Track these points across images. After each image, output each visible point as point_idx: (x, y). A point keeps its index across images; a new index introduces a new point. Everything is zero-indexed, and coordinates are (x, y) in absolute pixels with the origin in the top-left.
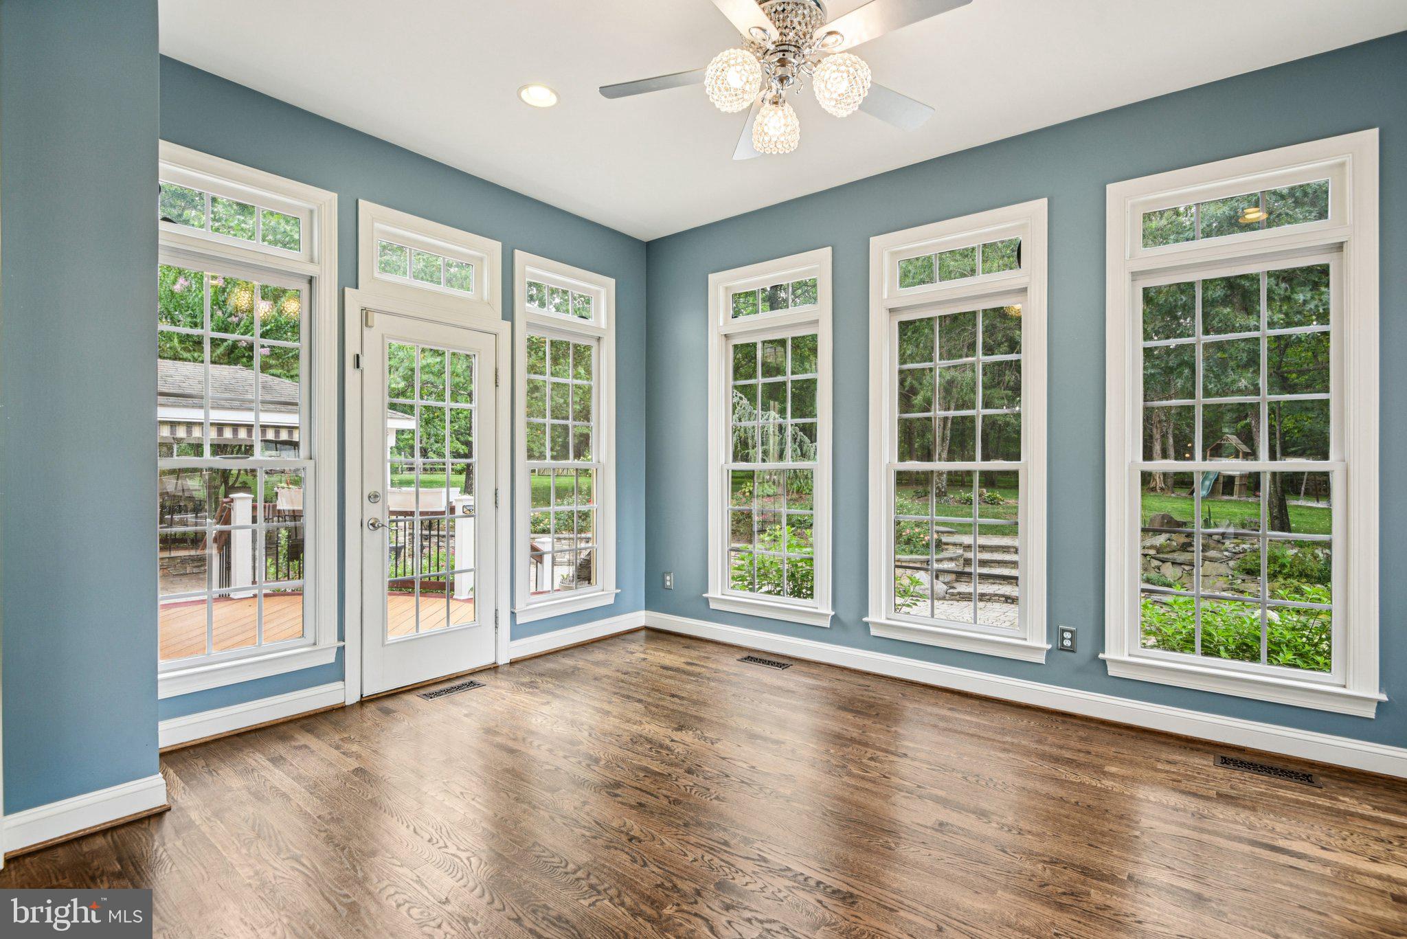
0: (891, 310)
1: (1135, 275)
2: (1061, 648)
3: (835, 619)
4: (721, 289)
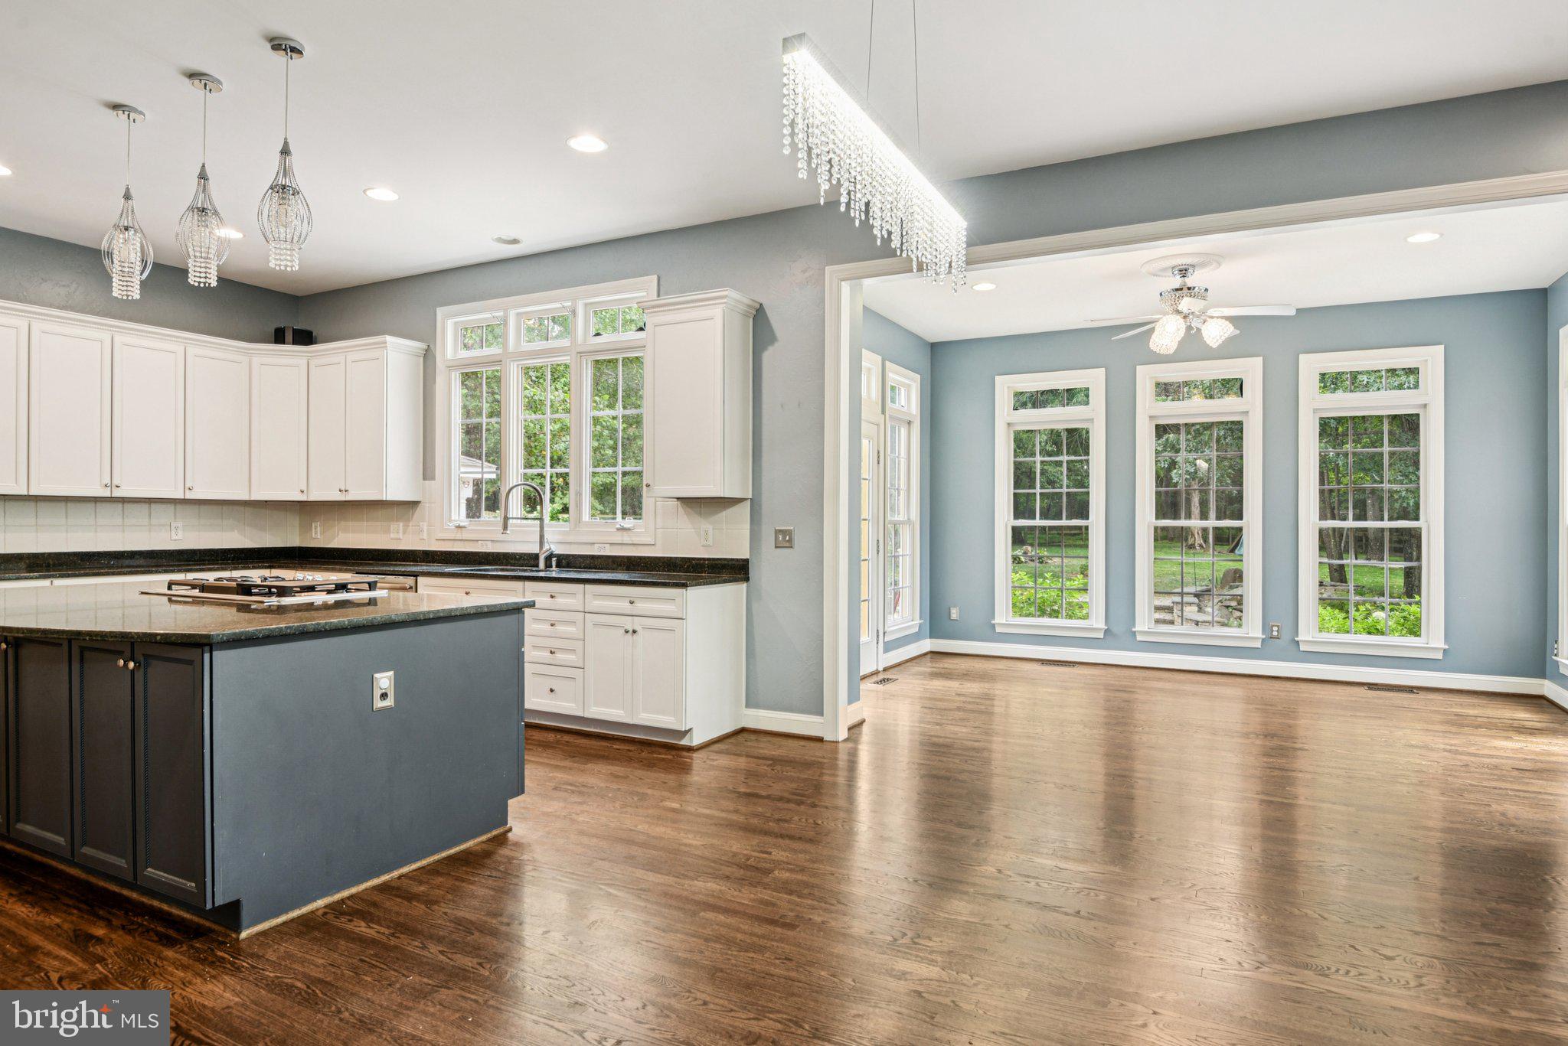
0: (1150, 417)
1: (1315, 411)
2: (1269, 638)
3: (1106, 631)
4: (1006, 388)
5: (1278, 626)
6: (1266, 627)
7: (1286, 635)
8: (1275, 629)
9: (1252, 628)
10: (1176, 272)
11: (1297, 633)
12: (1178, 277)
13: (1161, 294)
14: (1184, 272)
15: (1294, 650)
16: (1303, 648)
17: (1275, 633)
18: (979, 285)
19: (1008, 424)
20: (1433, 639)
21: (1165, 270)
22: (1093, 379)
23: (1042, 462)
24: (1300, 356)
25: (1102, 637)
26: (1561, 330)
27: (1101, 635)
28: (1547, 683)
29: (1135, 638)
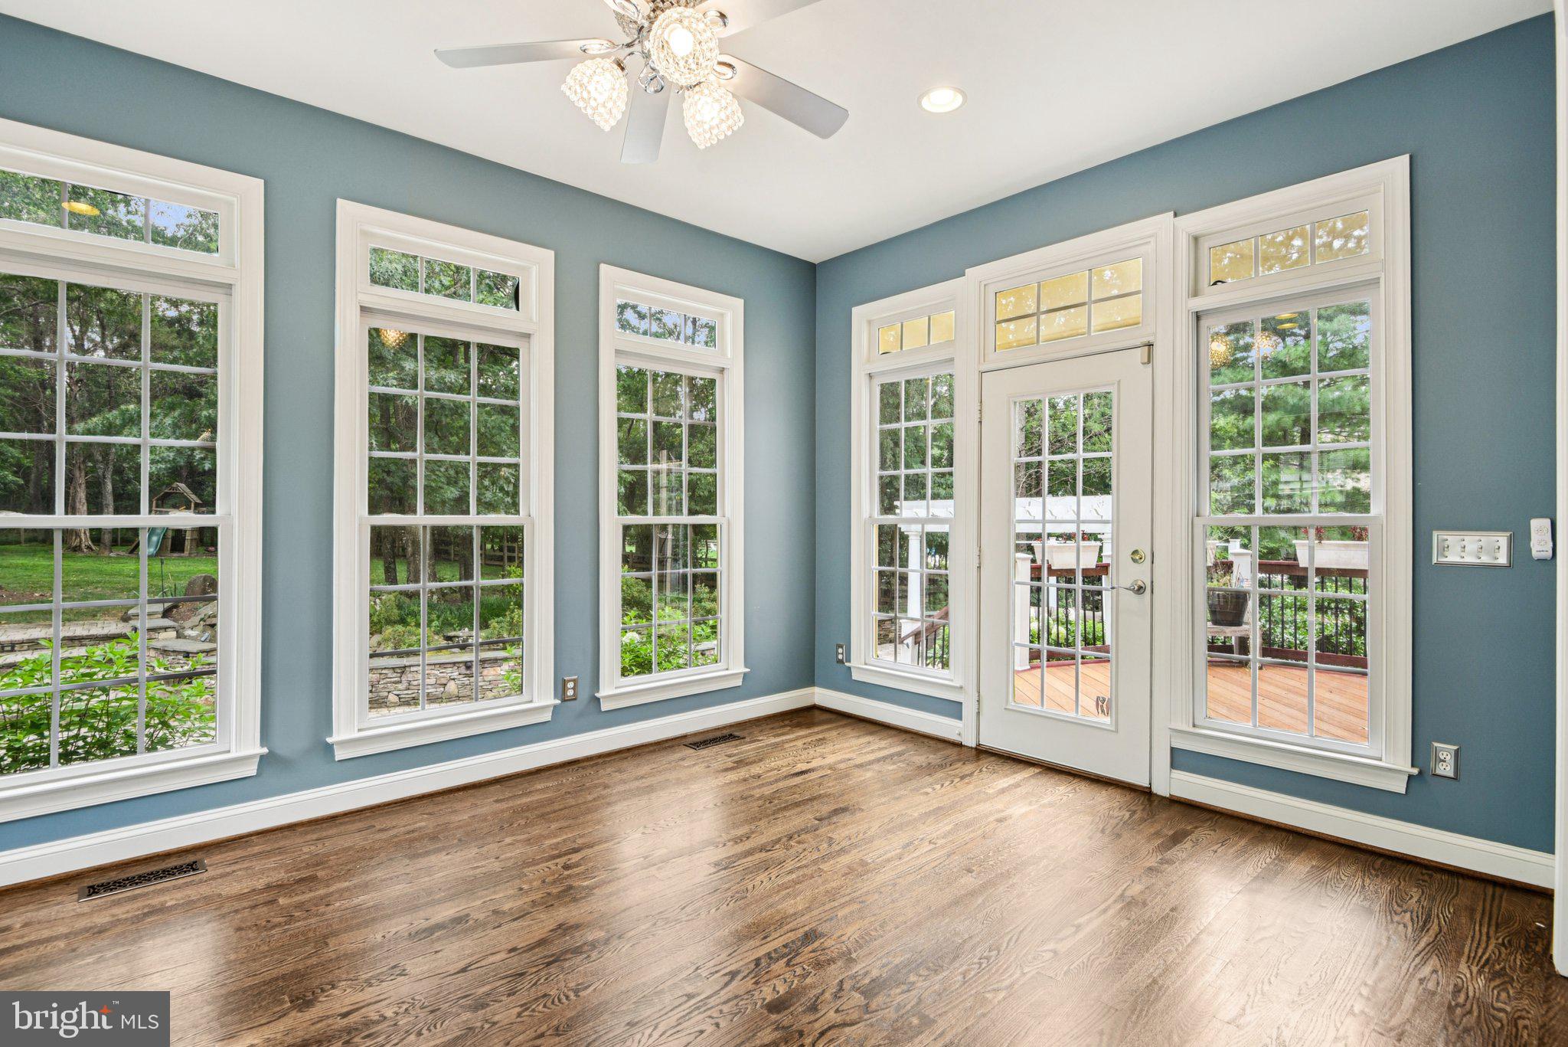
5: (574, 681)
6: (560, 687)
7: (584, 695)
8: (571, 685)
9: (541, 694)
11: (597, 687)
15: (597, 713)
16: (605, 706)
17: (570, 693)
20: (731, 661)
22: (242, 198)
24: (602, 265)
25: (254, 773)
26: (854, 310)
27: (251, 770)
28: (817, 690)
29: (333, 756)
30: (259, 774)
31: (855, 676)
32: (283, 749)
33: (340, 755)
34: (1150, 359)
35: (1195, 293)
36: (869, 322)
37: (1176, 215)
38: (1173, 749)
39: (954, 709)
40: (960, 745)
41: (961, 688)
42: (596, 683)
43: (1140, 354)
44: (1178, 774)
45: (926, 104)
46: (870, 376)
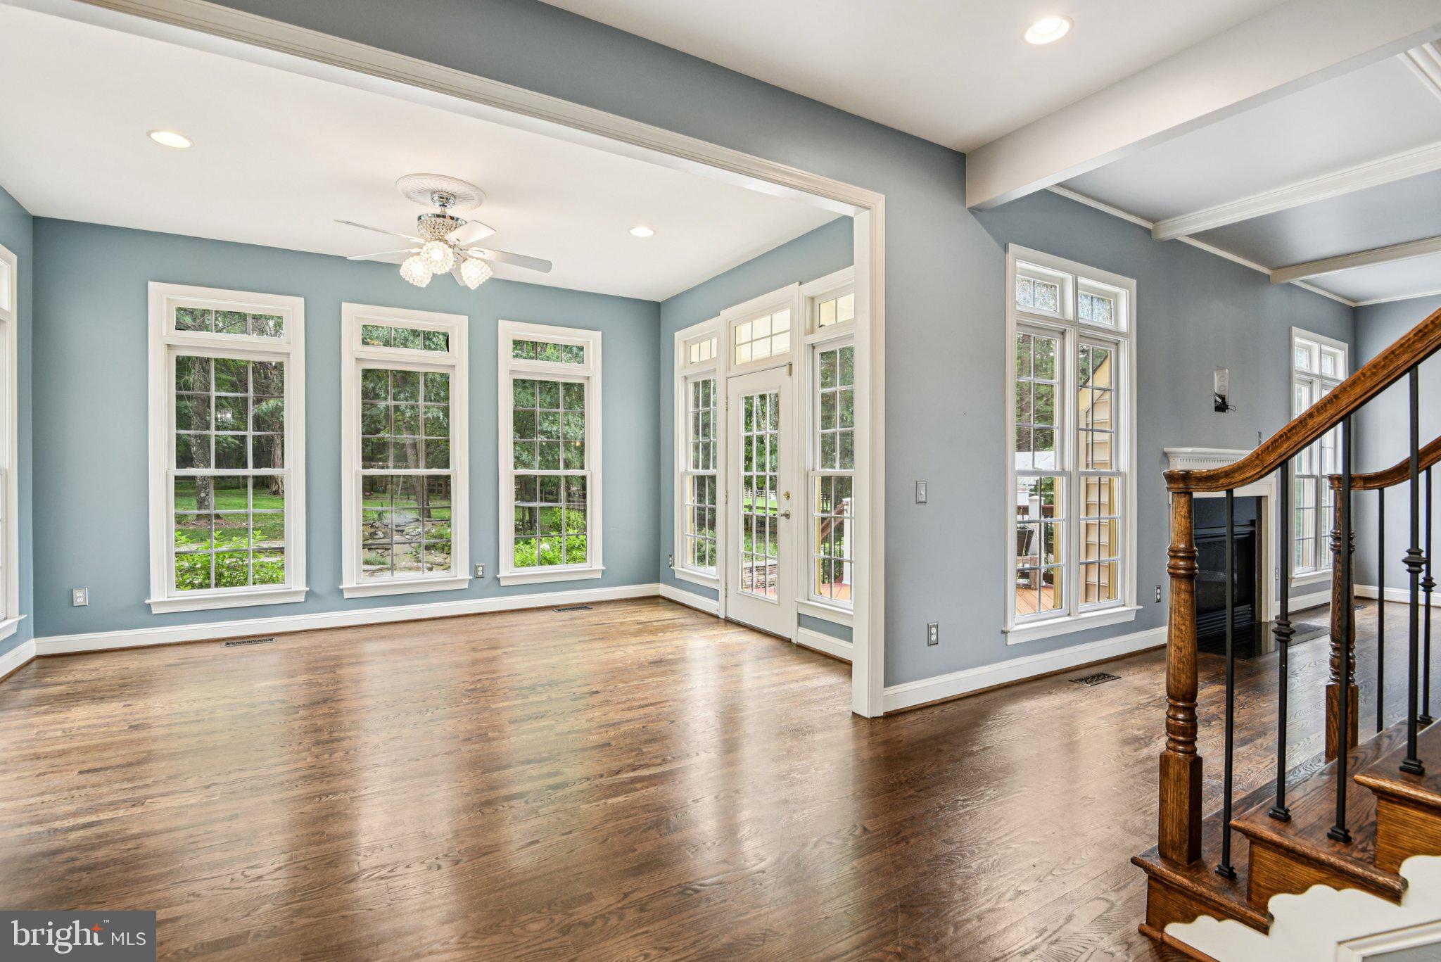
2: (475, 578)
3: (308, 593)
4: (165, 301)
5: (482, 566)
6: (474, 569)
7: (489, 575)
8: (480, 569)
9: (461, 572)
10: (436, 198)
11: (498, 572)
12: (437, 204)
13: (419, 218)
14: (445, 200)
15: (497, 586)
16: (503, 583)
17: (480, 573)
18: (161, 133)
19: (168, 345)
20: (594, 563)
21: (422, 192)
22: (292, 308)
23: (218, 398)
24: (500, 321)
25: (303, 600)
26: (676, 334)
27: (302, 598)
28: (661, 585)
29: (343, 596)
30: (305, 601)
31: (677, 576)
32: (317, 590)
33: (347, 595)
34: (790, 373)
35: (812, 332)
36: (685, 342)
37: (800, 284)
38: (799, 615)
39: (714, 594)
40: (717, 617)
41: (718, 580)
42: (497, 570)
43: (786, 369)
44: (802, 630)
45: (632, 232)
46: (686, 378)
